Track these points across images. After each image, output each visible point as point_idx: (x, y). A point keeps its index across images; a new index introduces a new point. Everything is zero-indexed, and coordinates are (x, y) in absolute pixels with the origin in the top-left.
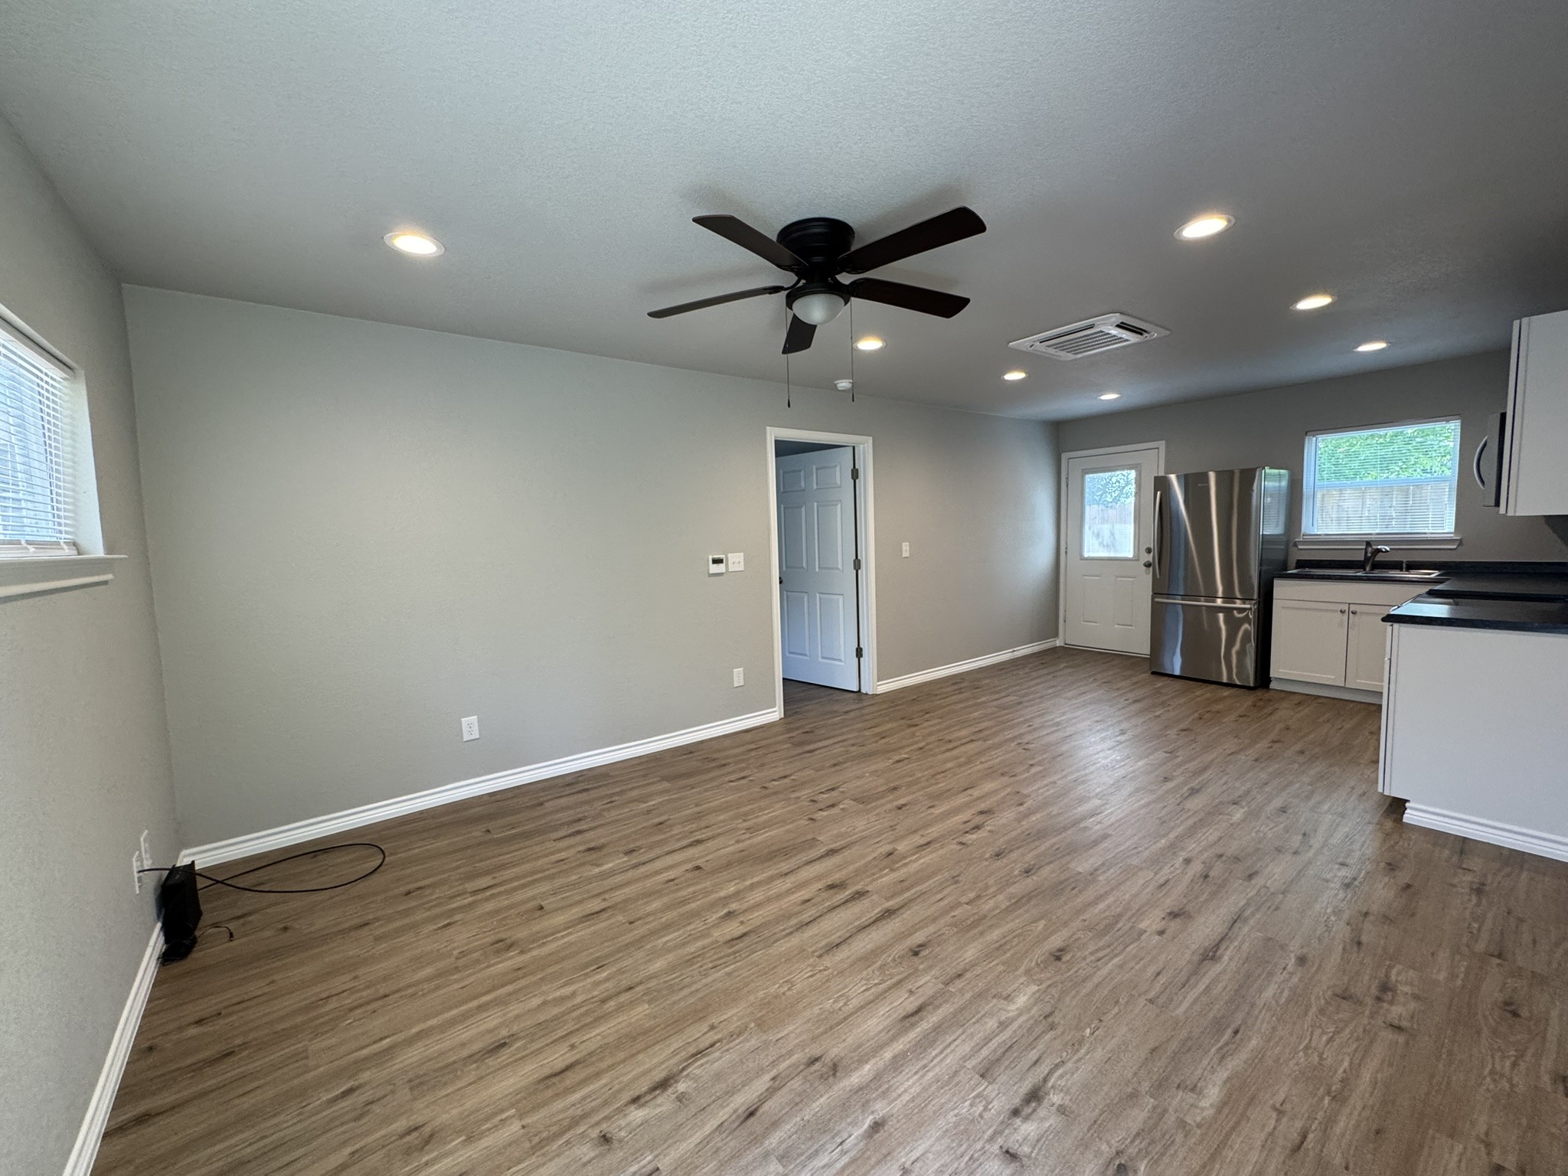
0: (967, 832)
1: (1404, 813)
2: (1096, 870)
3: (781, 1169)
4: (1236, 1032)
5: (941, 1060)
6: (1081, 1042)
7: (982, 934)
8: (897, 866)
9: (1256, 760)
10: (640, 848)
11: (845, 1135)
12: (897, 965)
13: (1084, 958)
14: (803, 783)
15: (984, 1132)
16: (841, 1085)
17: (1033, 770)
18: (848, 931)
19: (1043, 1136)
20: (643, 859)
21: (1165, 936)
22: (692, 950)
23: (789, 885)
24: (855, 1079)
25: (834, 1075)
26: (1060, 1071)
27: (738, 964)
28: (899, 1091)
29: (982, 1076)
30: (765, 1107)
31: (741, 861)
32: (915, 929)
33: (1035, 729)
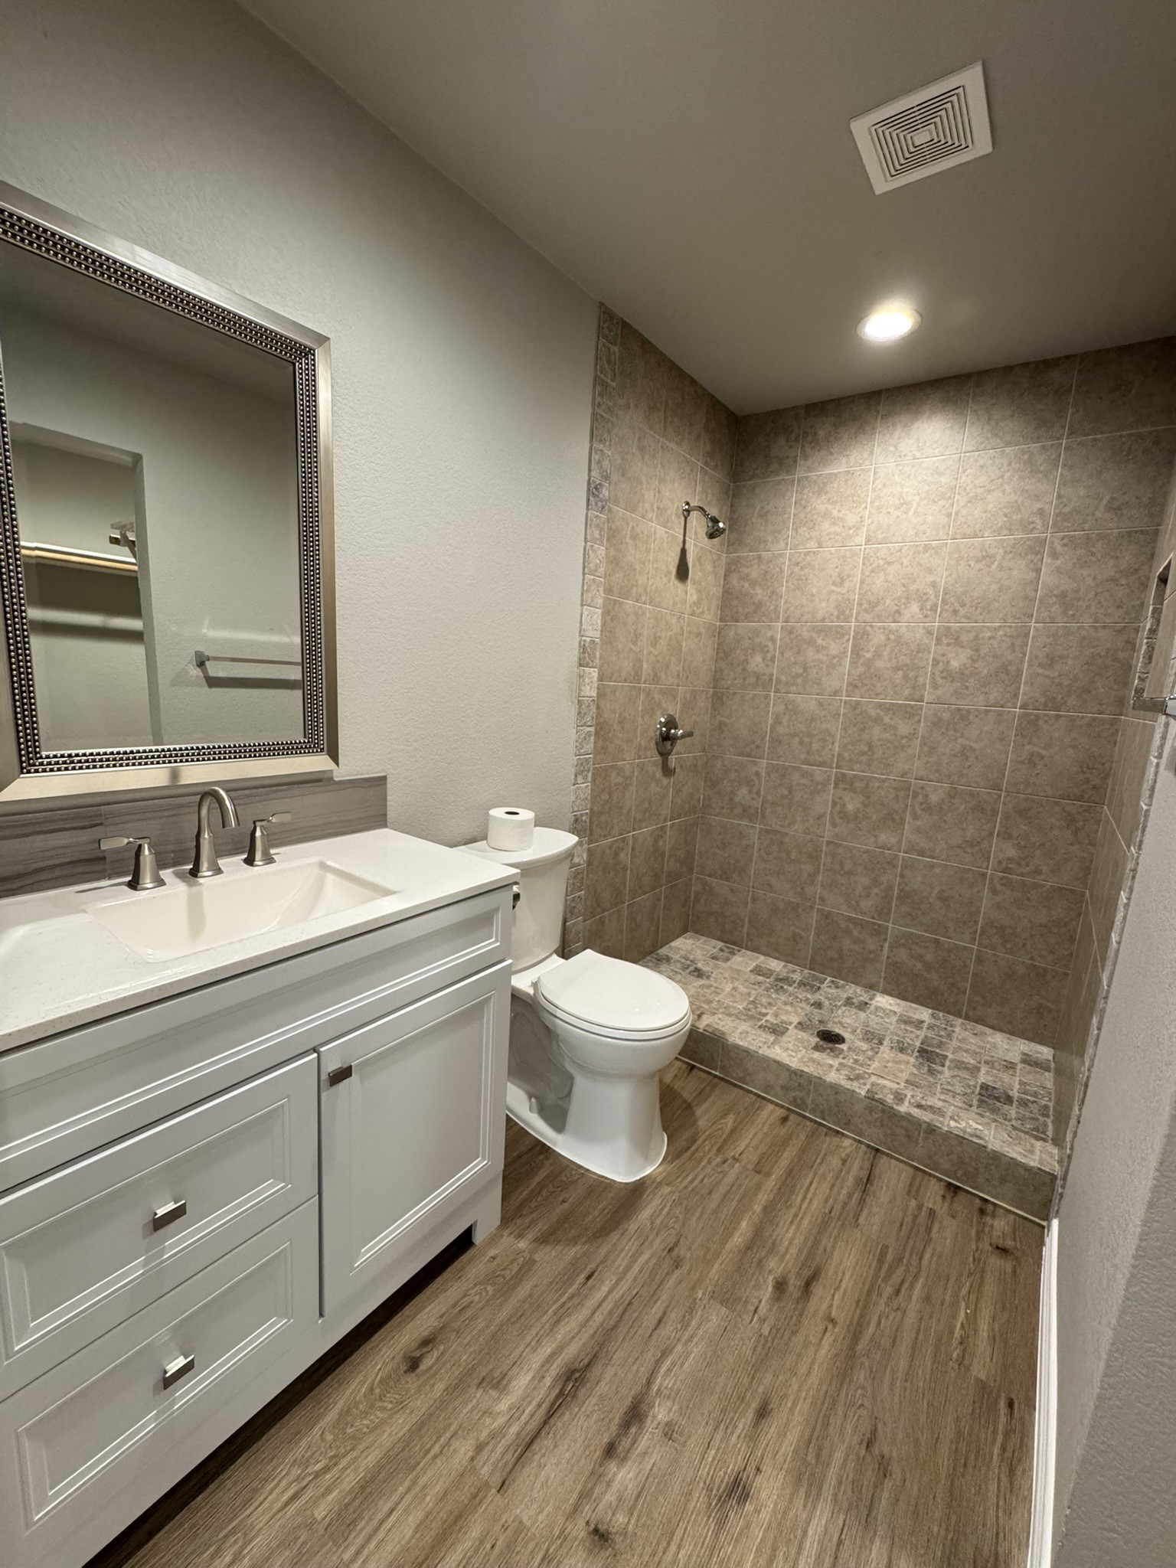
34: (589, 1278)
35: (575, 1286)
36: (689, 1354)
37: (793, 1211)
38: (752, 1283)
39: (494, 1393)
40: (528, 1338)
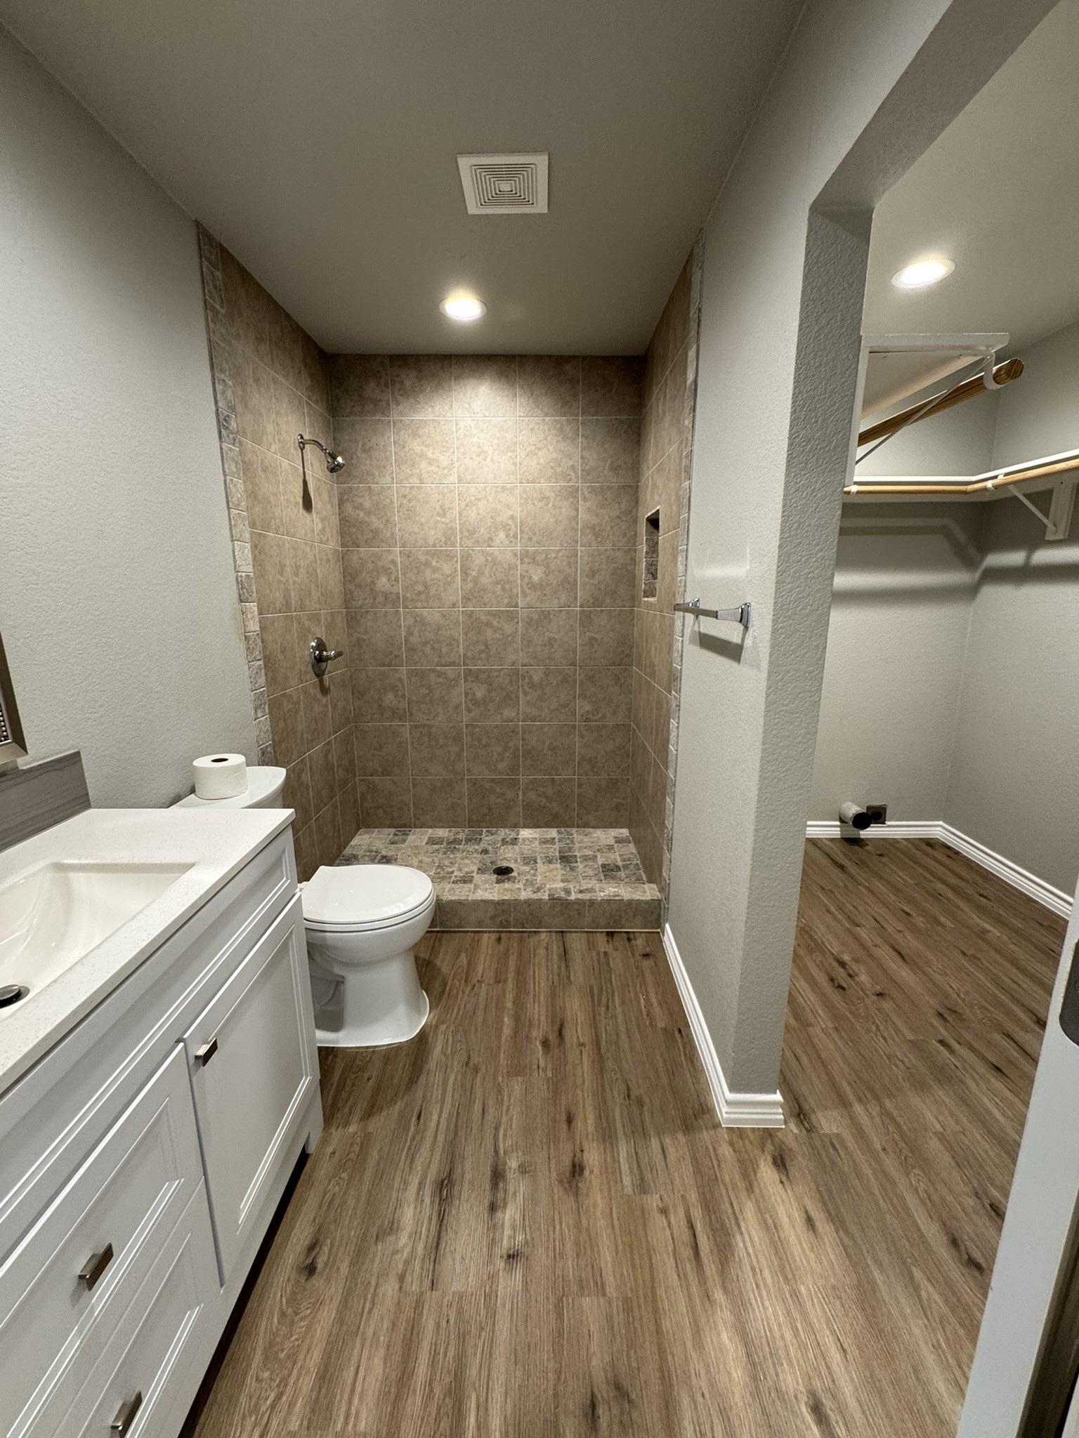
34: (419, 1117)
35: (412, 1128)
36: (511, 1119)
37: (532, 994)
38: (528, 1053)
39: (392, 1238)
40: (396, 1185)
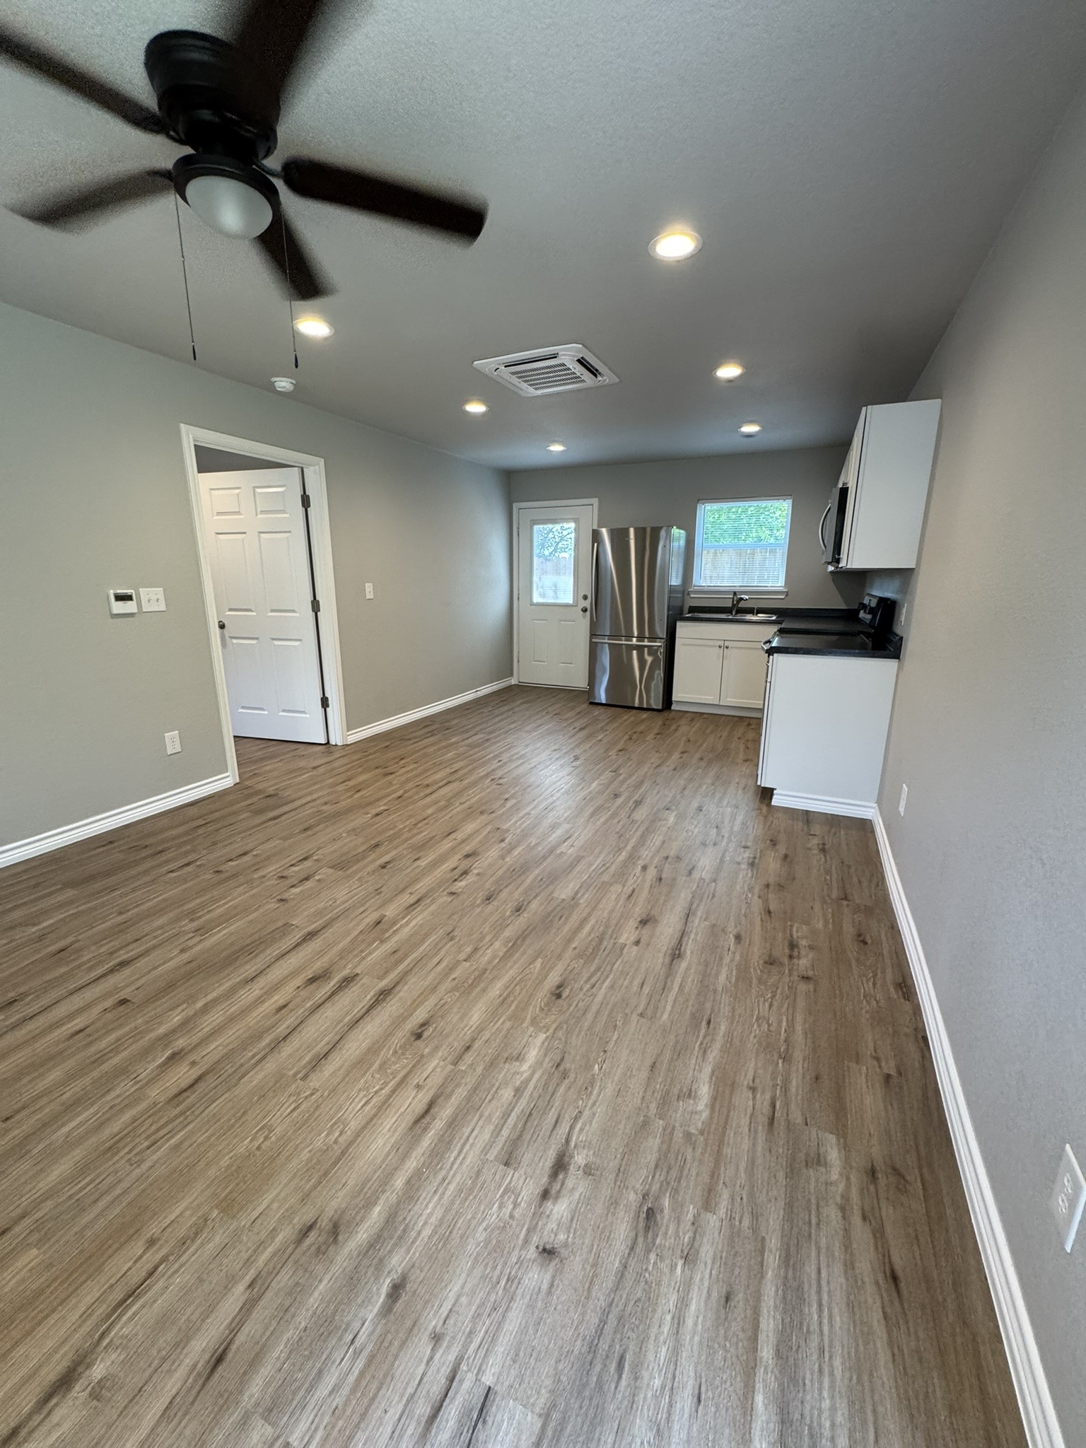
0: (456, 880)
1: (771, 799)
2: (577, 893)
3: (269, 1430)
4: (709, 1022)
5: (461, 1163)
6: (592, 1084)
7: (484, 990)
8: (387, 935)
9: (674, 770)
10: (25, 995)
11: (357, 1325)
12: (399, 1058)
13: (581, 989)
14: (268, 858)
15: (518, 1237)
16: (346, 1251)
17: (509, 804)
18: (336, 1034)
19: (575, 1212)
20: (35, 1008)
21: (641, 945)
22: (116, 1130)
23: (258, 993)
24: (362, 1235)
25: (335, 1240)
26: (579, 1125)
27: (191, 1126)
28: (417, 1228)
29: (507, 1164)
30: (241, 1338)
31: (189, 976)
32: (417, 1004)
33: (505, 764)
